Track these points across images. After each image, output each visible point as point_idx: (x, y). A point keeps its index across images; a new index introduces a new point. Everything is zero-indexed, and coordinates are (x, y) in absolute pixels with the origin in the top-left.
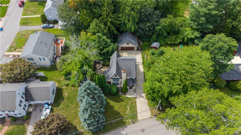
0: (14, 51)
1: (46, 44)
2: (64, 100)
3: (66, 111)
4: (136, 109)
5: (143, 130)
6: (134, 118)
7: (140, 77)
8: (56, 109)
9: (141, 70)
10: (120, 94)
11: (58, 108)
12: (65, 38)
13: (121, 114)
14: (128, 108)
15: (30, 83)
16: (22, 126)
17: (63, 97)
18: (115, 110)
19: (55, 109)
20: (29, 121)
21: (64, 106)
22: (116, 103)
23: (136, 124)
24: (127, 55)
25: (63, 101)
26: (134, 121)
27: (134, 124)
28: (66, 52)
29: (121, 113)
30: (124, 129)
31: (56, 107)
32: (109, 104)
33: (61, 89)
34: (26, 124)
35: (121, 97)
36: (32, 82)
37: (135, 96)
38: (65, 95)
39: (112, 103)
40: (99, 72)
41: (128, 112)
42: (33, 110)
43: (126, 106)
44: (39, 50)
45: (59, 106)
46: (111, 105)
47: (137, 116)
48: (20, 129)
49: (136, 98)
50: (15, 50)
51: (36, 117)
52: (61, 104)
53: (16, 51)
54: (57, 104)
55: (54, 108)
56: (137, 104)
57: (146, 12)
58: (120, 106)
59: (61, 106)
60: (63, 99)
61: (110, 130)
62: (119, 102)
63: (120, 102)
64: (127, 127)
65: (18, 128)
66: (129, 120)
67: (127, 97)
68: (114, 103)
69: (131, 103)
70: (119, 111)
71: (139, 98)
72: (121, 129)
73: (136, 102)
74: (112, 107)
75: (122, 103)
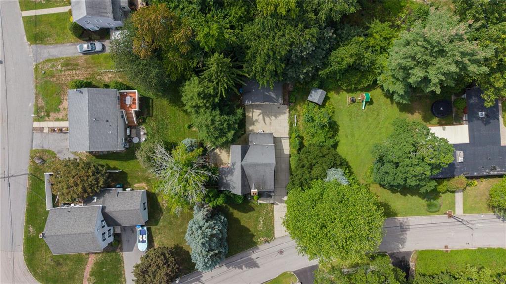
0: (47, 118)
1: (107, 121)
2: (162, 213)
3: (169, 230)
4: (274, 221)
5: (281, 252)
6: (270, 234)
7: (283, 166)
8: (155, 229)
9: (284, 150)
10: (249, 198)
11: (158, 227)
12: (136, 91)
13: (250, 231)
14: (261, 221)
15: (105, 195)
16: (114, 254)
17: (161, 209)
18: (242, 224)
19: (153, 228)
20: (121, 247)
21: (165, 224)
22: (243, 214)
23: (272, 243)
24: (262, 115)
25: (162, 215)
26: (269, 239)
27: (269, 243)
28: (145, 117)
29: (250, 229)
30: (255, 252)
31: (154, 225)
32: (233, 216)
33: (154, 194)
34: (118, 251)
35: (249, 204)
36: (107, 194)
37: (272, 202)
38: (162, 204)
39: (237, 214)
40: (212, 158)
41: (261, 226)
42: (121, 230)
43: (258, 217)
44: (99, 138)
45: (158, 222)
46: (236, 217)
47: (274, 233)
48: (113, 258)
49: (273, 204)
50: (48, 115)
51: (129, 241)
52: (161, 220)
53: (50, 117)
54: (154, 220)
55: (151, 227)
56: (275, 213)
57: (302, 52)
58: (250, 218)
59: (161, 224)
60: (161, 211)
61: (235, 254)
62: (247, 212)
63: (250, 211)
64: (258, 249)
65: (110, 257)
66: (262, 239)
67: (260, 204)
68: (240, 213)
69: (266, 213)
70: (248, 226)
71: (278, 205)
72: (251, 252)
73: (273, 210)
74: (237, 221)
75: (251, 213)
